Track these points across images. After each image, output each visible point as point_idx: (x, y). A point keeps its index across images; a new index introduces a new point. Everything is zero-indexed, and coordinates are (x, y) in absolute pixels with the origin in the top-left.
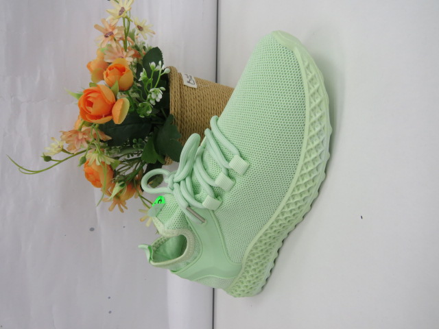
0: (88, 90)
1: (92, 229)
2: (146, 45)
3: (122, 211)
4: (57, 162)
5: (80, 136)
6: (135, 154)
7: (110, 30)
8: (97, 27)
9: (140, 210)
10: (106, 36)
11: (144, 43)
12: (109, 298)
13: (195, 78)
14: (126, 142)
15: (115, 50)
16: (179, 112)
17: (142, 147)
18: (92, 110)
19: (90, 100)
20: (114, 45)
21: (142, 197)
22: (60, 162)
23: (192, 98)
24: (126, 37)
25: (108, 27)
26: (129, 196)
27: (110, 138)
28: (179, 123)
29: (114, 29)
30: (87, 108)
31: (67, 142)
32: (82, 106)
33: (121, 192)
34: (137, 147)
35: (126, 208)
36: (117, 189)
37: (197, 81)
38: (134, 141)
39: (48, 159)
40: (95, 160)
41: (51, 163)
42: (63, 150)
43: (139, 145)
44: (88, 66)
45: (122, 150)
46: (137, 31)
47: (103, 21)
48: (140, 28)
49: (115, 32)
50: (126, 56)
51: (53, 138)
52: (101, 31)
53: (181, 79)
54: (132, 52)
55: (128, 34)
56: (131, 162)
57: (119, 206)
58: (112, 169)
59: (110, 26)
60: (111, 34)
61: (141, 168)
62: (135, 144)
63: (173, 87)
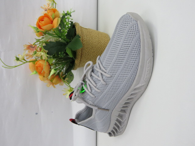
4: (23, 63)
23: (86, 32)
33: (55, 74)
38: (60, 53)
39: (18, 59)
42: (24, 60)
43: (62, 55)
52: (43, 9)
57: (53, 85)
58: (49, 64)
62: (60, 55)
63: (77, 26)
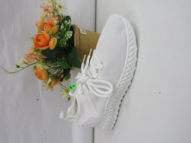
0: (38, 34)
1: (37, 100)
2: (63, 15)
3: (52, 91)
5: (33, 57)
6: (58, 65)
7: (47, 8)
8: (41, 6)
9: (60, 91)
10: (45, 11)
11: (62, 14)
12: (45, 131)
13: (86, 30)
14: (54, 59)
15: (49, 17)
16: (79, 45)
17: (61, 61)
18: (40, 43)
19: (39, 38)
20: (49, 15)
21: (61, 84)
22: (24, 68)
23: (84, 39)
24: (54, 11)
25: (46, 7)
26: (55, 84)
27: (46, 57)
28: (78, 50)
29: (48, 8)
30: (38, 42)
31: (27, 59)
32: (35, 42)
33: (51, 82)
34: (59, 61)
35: (54, 89)
36: (50, 80)
37: (87, 31)
38: (57, 59)
39: (18, 67)
40: (40, 67)
41: (20, 69)
42: (25, 63)
43: (60, 61)
44: (36, 24)
45: (52, 63)
46: (59, 8)
47: (44, 4)
48: (60, 7)
49: (49, 9)
50: (54, 20)
51: (20, 57)
52: (42, 8)
53: (79, 30)
54: (57, 18)
55: (55, 10)
56: (56, 68)
57: (51, 89)
58: (47, 71)
59: (47, 6)
60: (48, 10)
61: (61, 71)
62: (58, 60)
63: (76, 34)
